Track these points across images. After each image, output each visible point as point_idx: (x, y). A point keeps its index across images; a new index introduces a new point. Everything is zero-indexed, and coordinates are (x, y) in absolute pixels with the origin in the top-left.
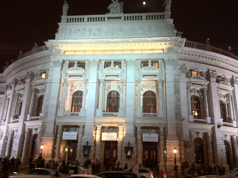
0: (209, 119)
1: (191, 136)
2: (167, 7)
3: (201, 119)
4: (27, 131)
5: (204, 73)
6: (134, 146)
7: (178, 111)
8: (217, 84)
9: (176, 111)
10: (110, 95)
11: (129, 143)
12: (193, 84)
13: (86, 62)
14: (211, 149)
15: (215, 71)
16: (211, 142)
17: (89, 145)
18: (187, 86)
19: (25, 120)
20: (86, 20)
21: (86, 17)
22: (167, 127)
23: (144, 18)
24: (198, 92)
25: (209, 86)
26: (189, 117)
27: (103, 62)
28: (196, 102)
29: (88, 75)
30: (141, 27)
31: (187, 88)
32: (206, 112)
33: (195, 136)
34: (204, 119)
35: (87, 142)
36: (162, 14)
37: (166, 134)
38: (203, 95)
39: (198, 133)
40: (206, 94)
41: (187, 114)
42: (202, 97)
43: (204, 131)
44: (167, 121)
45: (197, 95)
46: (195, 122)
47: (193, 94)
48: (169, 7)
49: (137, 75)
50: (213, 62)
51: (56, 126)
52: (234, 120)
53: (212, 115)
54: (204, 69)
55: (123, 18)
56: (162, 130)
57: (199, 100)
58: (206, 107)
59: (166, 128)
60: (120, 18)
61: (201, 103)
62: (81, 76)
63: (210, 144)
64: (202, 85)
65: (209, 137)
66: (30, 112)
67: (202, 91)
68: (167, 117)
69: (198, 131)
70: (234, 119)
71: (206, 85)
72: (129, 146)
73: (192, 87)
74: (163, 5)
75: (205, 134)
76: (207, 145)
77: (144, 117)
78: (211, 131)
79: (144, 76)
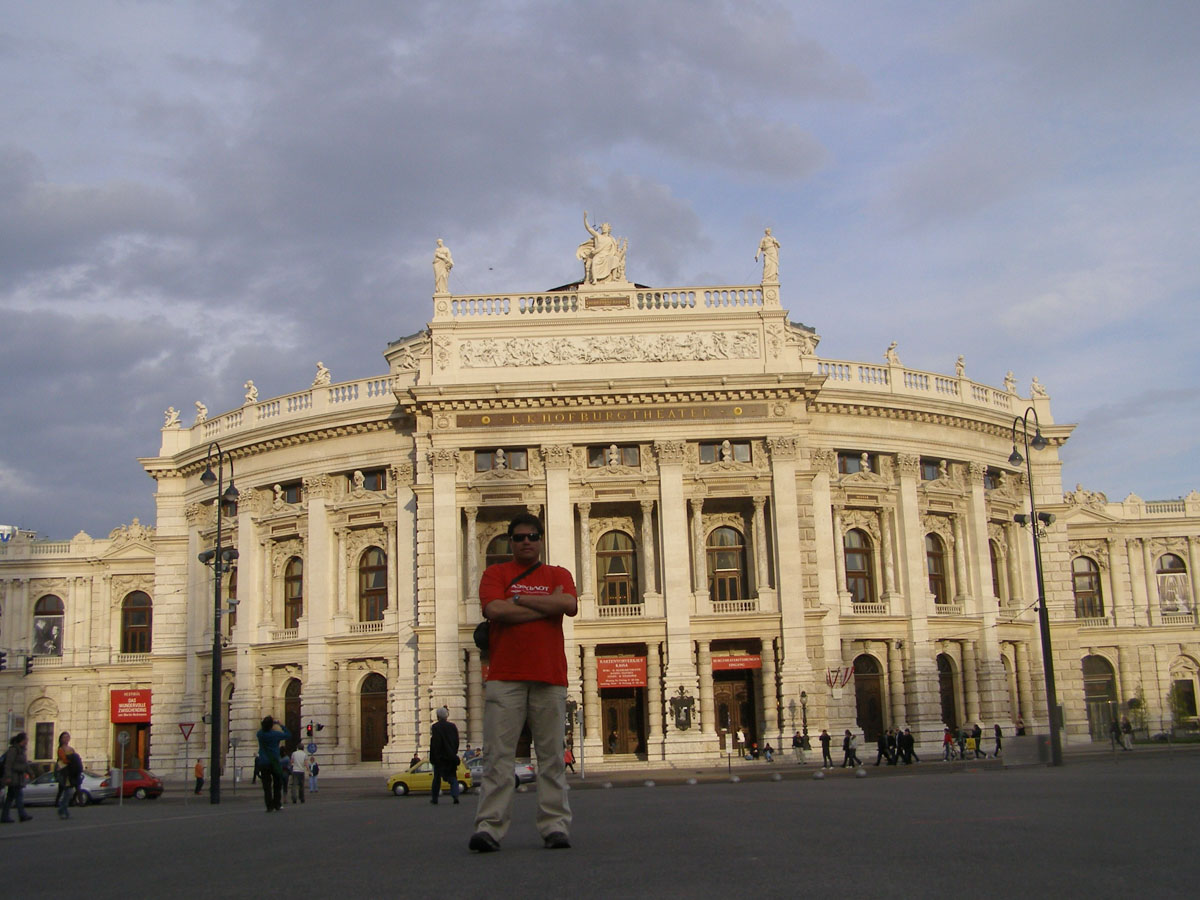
1: (844, 653)
3: (874, 601)
4: (340, 668)
6: (696, 694)
7: (809, 589)
9: (805, 590)
11: (682, 688)
12: (851, 497)
14: (901, 685)
16: (901, 665)
22: (782, 637)
23: (700, 301)
25: (896, 499)
30: (694, 335)
33: (856, 652)
34: (881, 600)
36: (753, 289)
37: (780, 657)
38: (880, 527)
39: (865, 642)
40: (887, 524)
42: (877, 534)
43: (883, 636)
44: (781, 621)
45: (864, 527)
47: (852, 524)
51: (463, 653)
52: (971, 592)
53: (903, 588)
55: (634, 303)
56: (768, 646)
58: (888, 564)
59: (779, 641)
60: (626, 302)
62: (520, 496)
63: (900, 672)
68: (780, 611)
69: (865, 637)
70: (970, 590)
71: (889, 496)
72: (682, 697)
76: (890, 673)
77: (717, 613)
79: (710, 489)
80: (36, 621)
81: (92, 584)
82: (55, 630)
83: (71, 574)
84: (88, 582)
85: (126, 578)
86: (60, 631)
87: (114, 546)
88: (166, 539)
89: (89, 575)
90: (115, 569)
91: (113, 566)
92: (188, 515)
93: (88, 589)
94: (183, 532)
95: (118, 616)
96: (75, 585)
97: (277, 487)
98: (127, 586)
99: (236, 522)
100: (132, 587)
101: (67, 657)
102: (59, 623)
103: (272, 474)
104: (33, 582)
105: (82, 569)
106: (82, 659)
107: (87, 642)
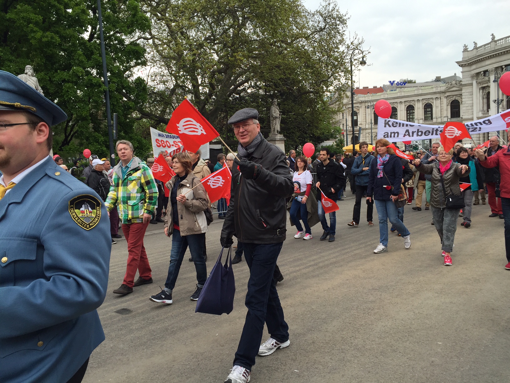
80: (424, 111)
81: (441, 99)
83: (434, 96)
84: (439, 98)
85: (451, 96)
86: (432, 113)
87: (447, 87)
88: (466, 85)
89: (439, 96)
90: (448, 94)
91: (447, 93)
92: (472, 77)
93: (439, 100)
94: (470, 82)
95: (449, 107)
96: (435, 100)
97: (503, 67)
98: (451, 99)
99: (489, 78)
100: (453, 99)
101: (434, 120)
102: (432, 110)
103: (501, 62)
104: (423, 100)
105: (437, 95)
106: (439, 120)
107: (440, 115)
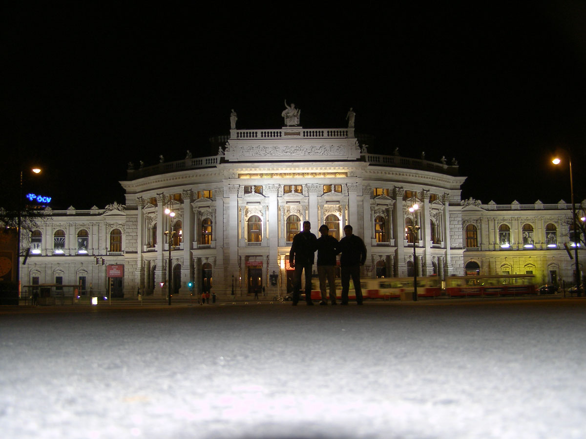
0: (392, 242)
1: (373, 260)
2: (350, 122)
3: (385, 242)
4: (195, 261)
5: (391, 190)
8: (404, 202)
10: (289, 220)
12: (378, 204)
13: (264, 186)
14: (393, 272)
15: (402, 188)
16: (393, 264)
17: (276, 274)
18: (371, 208)
19: (192, 248)
20: (259, 135)
21: (259, 131)
23: (325, 134)
24: (383, 212)
25: (395, 205)
26: (372, 241)
27: (283, 186)
28: (381, 223)
29: (266, 202)
30: (323, 146)
31: (371, 210)
32: (391, 234)
33: (377, 259)
34: (387, 242)
35: (274, 271)
36: (345, 130)
38: (388, 215)
39: (381, 256)
40: (391, 214)
41: (370, 239)
42: (387, 218)
43: (387, 254)
45: (383, 215)
46: (378, 245)
47: (378, 214)
48: (352, 122)
49: (320, 201)
50: (401, 178)
52: (421, 240)
53: (395, 237)
54: (390, 186)
55: (302, 134)
57: (384, 220)
58: (390, 228)
60: (299, 134)
61: (386, 224)
62: (260, 202)
63: (392, 267)
64: (387, 205)
65: (391, 259)
66: (195, 239)
67: (387, 211)
69: (380, 254)
70: (421, 238)
71: (392, 204)
73: (376, 208)
74: (346, 119)
75: (388, 257)
76: (389, 267)
78: (394, 254)
79: (327, 202)
80: (78, 239)
81: (99, 226)
82: (85, 243)
86: (87, 243)
91: (107, 219)
92: (138, 203)
95: (109, 238)
96: (93, 226)
98: (112, 228)
99: (156, 206)
101: (90, 252)
102: (87, 240)
104: (77, 225)
105: (95, 220)
106: (96, 253)
107: (97, 246)
